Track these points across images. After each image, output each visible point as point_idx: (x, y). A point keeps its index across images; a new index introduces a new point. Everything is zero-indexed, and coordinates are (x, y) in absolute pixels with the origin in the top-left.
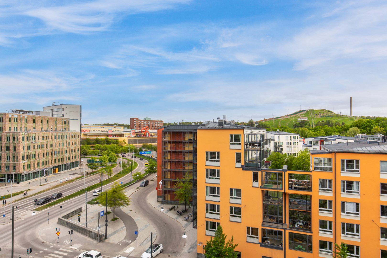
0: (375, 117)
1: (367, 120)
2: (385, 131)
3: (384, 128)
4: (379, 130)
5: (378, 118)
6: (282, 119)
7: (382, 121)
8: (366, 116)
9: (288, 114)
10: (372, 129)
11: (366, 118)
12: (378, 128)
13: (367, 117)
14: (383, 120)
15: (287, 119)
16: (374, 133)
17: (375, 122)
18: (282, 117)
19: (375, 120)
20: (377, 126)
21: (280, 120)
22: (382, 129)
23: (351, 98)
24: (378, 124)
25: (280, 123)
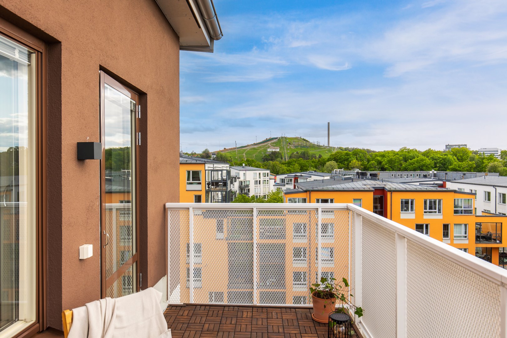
0: (353, 149)
1: (345, 152)
2: (363, 166)
3: (362, 162)
4: (357, 165)
5: (356, 150)
6: (247, 149)
7: (360, 154)
8: (344, 147)
9: (256, 143)
10: (350, 164)
11: (344, 150)
12: (355, 162)
13: (346, 148)
14: (361, 152)
15: (254, 149)
16: (352, 168)
17: (353, 155)
18: (248, 146)
19: (353, 152)
20: (354, 159)
21: (245, 150)
22: (360, 163)
23: (329, 123)
24: (356, 158)
25: (245, 154)
